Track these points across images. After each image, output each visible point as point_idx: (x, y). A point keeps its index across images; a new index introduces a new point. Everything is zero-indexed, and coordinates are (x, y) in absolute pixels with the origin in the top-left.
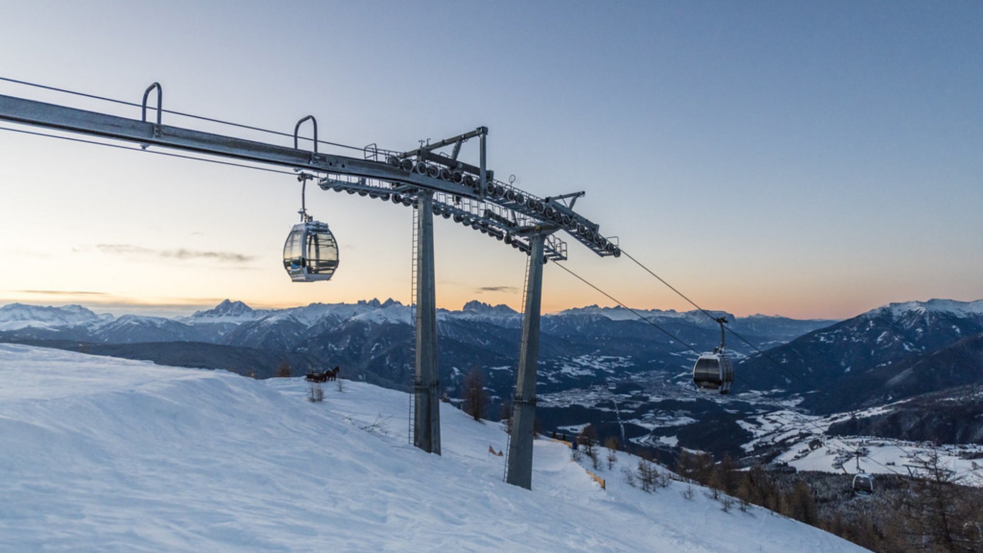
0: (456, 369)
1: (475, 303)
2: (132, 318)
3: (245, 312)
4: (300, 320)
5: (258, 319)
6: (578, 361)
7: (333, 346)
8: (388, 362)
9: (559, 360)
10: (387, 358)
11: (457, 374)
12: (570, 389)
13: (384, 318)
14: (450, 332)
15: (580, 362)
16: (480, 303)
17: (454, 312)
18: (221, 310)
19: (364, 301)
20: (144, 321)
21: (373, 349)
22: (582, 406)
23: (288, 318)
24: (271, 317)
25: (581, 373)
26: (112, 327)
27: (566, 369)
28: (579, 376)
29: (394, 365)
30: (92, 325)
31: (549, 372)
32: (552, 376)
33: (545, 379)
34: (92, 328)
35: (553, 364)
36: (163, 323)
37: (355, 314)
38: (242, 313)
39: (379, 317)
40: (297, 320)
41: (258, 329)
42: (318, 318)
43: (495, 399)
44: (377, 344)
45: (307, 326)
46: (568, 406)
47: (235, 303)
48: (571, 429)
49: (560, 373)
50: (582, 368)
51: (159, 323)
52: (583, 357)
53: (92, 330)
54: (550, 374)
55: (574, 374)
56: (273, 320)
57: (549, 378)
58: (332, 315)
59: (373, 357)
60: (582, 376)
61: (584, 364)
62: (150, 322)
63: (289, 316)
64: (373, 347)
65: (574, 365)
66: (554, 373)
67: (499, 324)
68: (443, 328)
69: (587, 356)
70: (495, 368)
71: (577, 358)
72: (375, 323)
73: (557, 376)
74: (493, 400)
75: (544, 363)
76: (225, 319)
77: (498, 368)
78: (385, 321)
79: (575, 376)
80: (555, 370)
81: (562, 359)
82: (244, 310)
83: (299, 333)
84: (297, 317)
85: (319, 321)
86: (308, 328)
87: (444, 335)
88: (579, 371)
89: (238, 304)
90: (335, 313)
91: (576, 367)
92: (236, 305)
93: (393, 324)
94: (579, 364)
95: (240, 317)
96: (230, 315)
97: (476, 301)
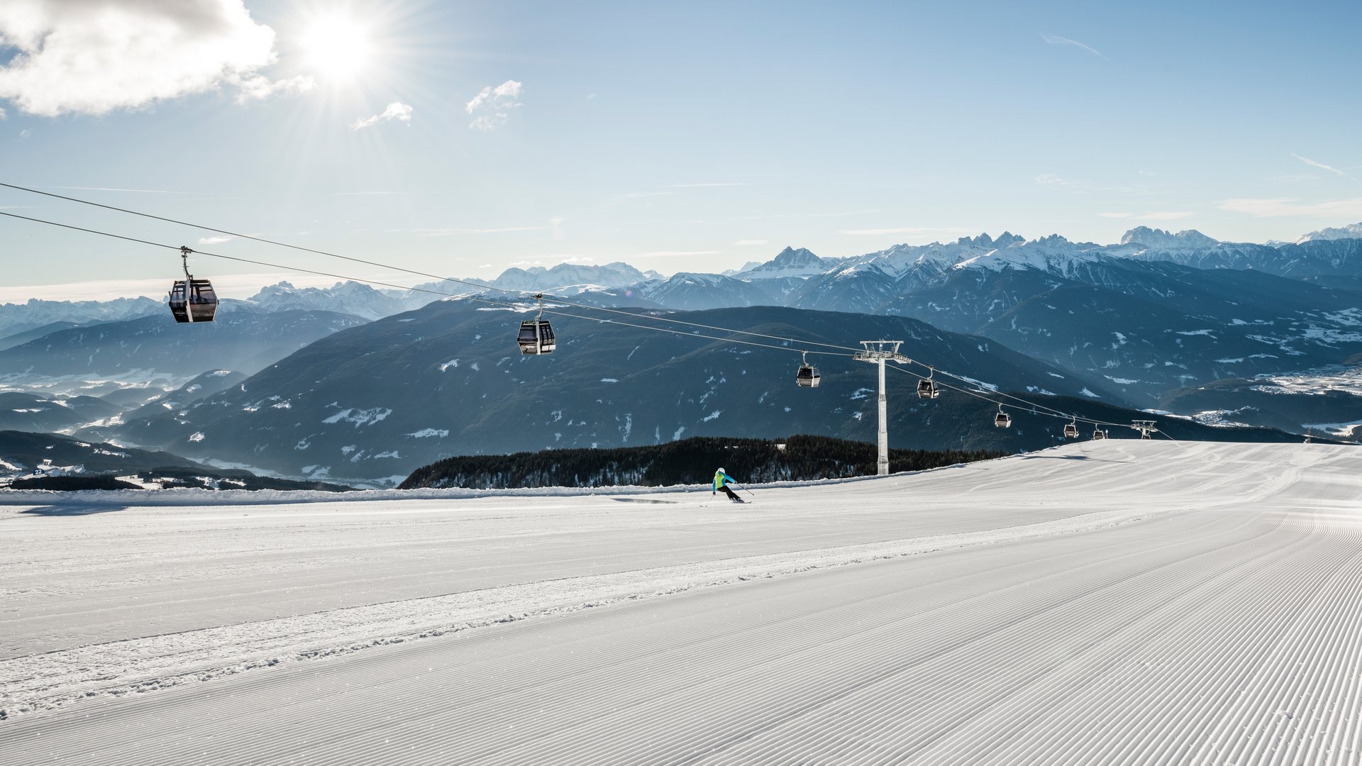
0: (1120, 336)
1: (1144, 231)
2: (686, 277)
3: (811, 262)
4: (884, 269)
5: (830, 272)
6: (1337, 318)
7: (934, 305)
8: (1014, 327)
9: (1299, 318)
10: (1013, 321)
11: (1123, 342)
12: (1325, 366)
13: (1004, 262)
14: (1106, 278)
15: (1340, 320)
16: (1150, 230)
17: (1109, 247)
18: (782, 261)
19: (968, 238)
20: (699, 280)
21: (991, 308)
22: (1349, 394)
23: (869, 269)
24: (847, 268)
25: (1342, 338)
26: (665, 288)
27: (1313, 333)
28: (1339, 343)
29: (1024, 331)
30: (645, 287)
31: (1281, 338)
32: (1288, 344)
33: (1275, 349)
34: (646, 290)
35: (1289, 324)
36: (719, 281)
37: (960, 259)
38: (808, 263)
39: (998, 261)
40: (881, 271)
41: (833, 285)
42: (909, 267)
43: (1187, 379)
44: (996, 301)
45: (895, 278)
46: (1322, 393)
47: (799, 251)
48: (1328, 429)
49: (1302, 340)
50: (1345, 330)
51: (715, 281)
52: (1346, 312)
53: (646, 292)
54: (1284, 341)
55: (1329, 340)
56: (850, 271)
57: (1282, 348)
58: (927, 261)
59: (992, 320)
60: (1345, 343)
61: (1347, 323)
62: (705, 281)
63: (870, 267)
64: (990, 305)
65: (1328, 325)
66: (1291, 339)
67: (1186, 263)
68: (1095, 274)
69: (1355, 309)
70: (1186, 333)
71: (1335, 314)
72: (992, 271)
73: (1297, 345)
74: (1183, 382)
75: (1272, 323)
76: (787, 273)
77: (1191, 333)
78: (1006, 267)
79: (1330, 344)
80: (1292, 334)
81: (1305, 315)
82: (809, 259)
83: (885, 288)
84: (880, 267)
85: (910, 271)
86: (897, 280)
87: (1096, 284)
88: (1338, 336)
89: (802, 252)
90: (932, 258)
91: (1333, 328)
92: (800, 254)
93: (1019, 271)
94: (1338, 323)
95: (805, 269)
96: (793, 267)
97: (1144, 228)
